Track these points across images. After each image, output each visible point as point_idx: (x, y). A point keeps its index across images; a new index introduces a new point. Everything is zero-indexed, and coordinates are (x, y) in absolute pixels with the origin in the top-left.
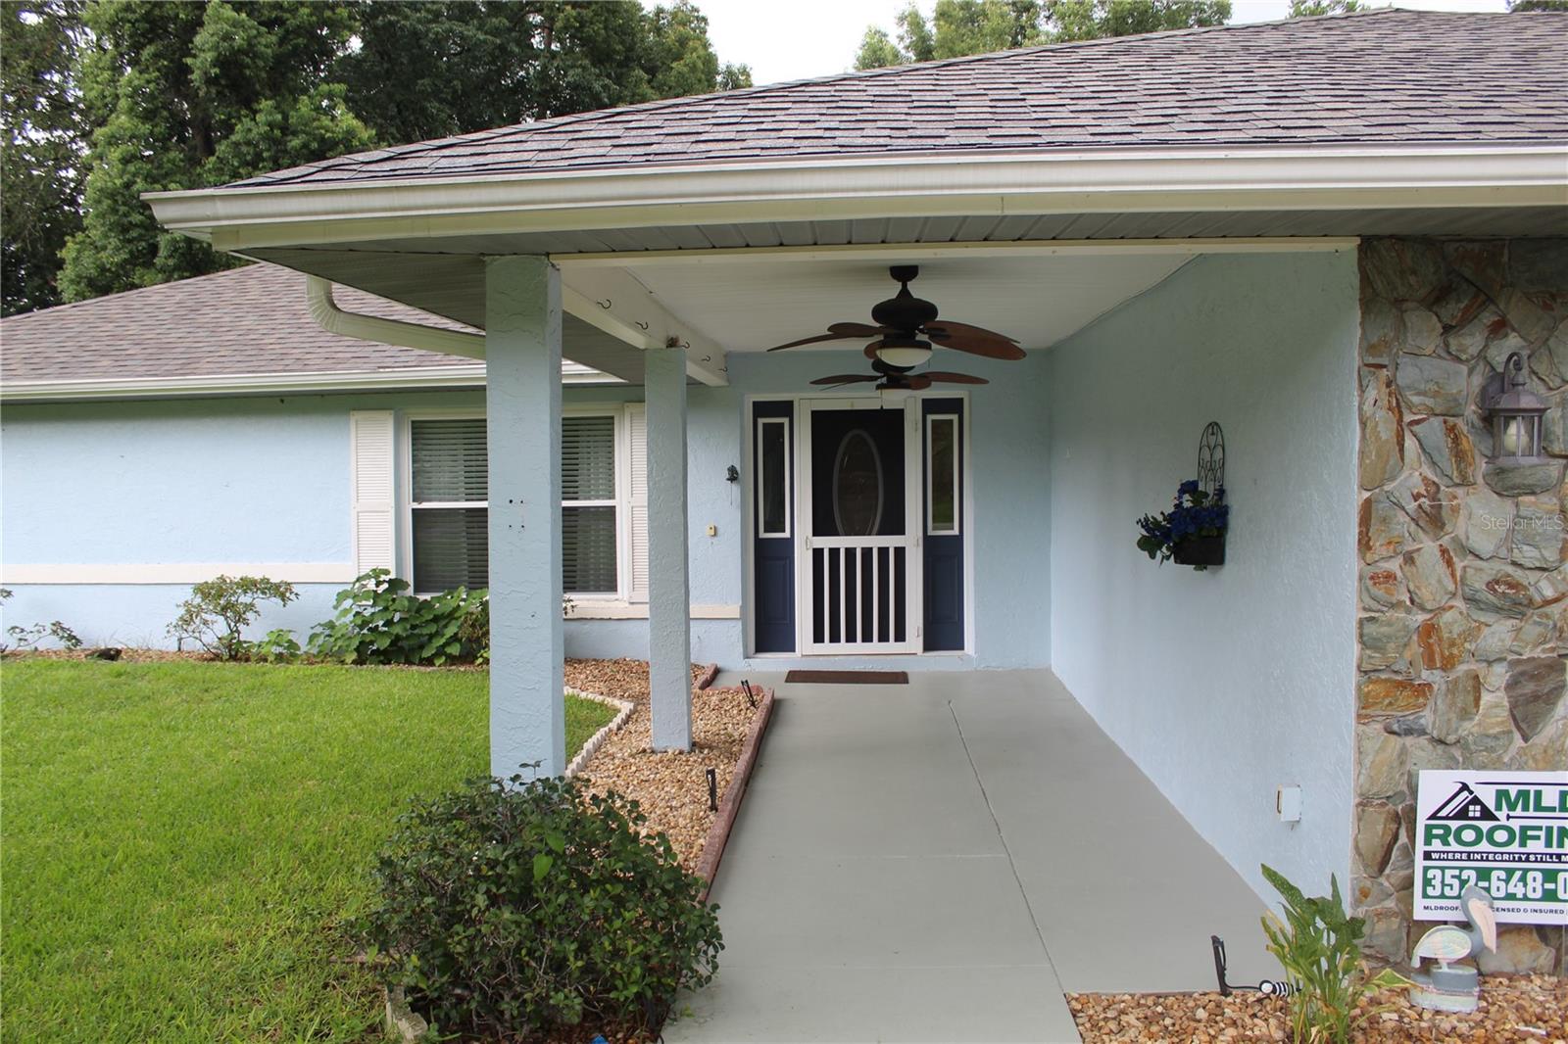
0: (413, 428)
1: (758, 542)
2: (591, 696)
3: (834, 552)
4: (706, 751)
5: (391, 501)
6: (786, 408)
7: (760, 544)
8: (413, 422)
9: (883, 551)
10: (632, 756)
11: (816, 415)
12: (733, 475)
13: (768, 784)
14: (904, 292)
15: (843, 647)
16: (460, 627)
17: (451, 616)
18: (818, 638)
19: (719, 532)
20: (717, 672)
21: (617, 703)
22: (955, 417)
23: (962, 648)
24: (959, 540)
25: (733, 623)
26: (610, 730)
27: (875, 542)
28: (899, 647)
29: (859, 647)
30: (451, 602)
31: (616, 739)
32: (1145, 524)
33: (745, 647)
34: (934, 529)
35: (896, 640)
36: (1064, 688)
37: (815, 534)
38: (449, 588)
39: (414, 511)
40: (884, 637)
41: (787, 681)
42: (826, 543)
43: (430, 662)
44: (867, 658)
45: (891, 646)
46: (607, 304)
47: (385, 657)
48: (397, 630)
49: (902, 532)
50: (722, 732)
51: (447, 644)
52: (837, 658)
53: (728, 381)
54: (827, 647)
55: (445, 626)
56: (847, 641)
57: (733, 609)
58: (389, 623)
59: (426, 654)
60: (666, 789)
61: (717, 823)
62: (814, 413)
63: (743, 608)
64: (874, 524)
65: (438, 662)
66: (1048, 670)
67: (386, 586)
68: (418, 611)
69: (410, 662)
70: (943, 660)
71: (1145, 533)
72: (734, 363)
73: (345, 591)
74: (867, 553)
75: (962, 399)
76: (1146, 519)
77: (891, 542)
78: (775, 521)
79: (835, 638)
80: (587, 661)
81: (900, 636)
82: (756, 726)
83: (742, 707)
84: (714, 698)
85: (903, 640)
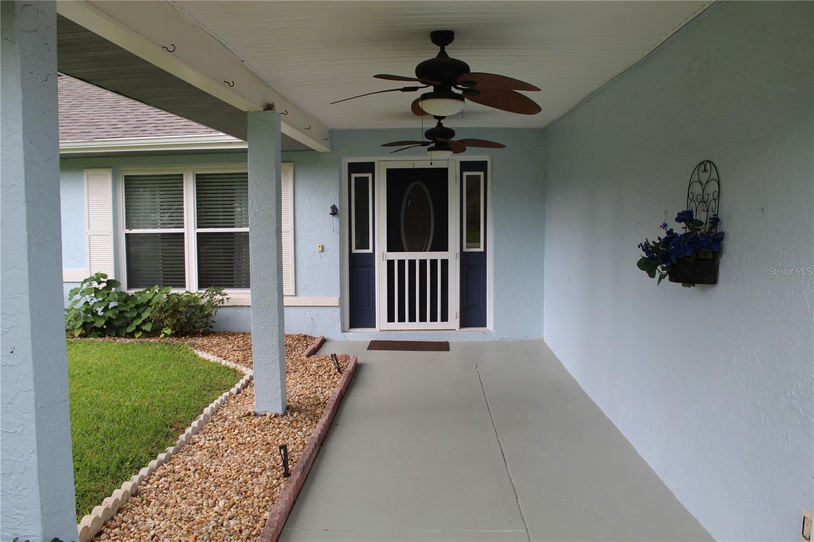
0: (125, 180)
1: (352, 256)
2: (228, 364)
3: (401, 263)
4: (295, 415)
5: (111, 229)
6: (369, 167)
7: (352, 257)
8: (125, 176)
9: (434, 262)
10: (239, 418)
11: (389, 172)
12: (334, 212)
13: (339, 445)
14: (443, 54)
15: (407, 325)
16: (151, 312)
17: (148, 304)
18: (391, 319)
19: (326, 249)
20: (324, 341)
21: (244, 369)
22: (481, 174)
23: (485, 326)
24: (483, 255)
25: (335, 309)
26: (231, 394)
27: (428, 256)
28: (444, 325)
29: (418, 325)
30: (149, 294)
31: (233, 402)
32: (646, 247)
33: (343, 324)
34: (467, 247)
35: (442, 320)
36: (554, 355)
37: (389, 250)
38: (148, 285)
39: (127, 235)
40: (434, 319)
41: (368, 349)
42: (396, 256)
43: (131, 335)
44: (423, 332)
45: (439, 324)
46: (171, 48)
47: (101, 333)
48: (110, 314)
49: (446, 249)
50: (312, 396)
51: (144, 322)
52: (402, 332)
53: (331, 148)
54: (396, 325)
55: (144, 311)
56: (410, 321)
57: (334, 300)
58: (106, 309)
59: (130, 330)
60: (256, 452)
61: (285, 491)
62: (388, 170)
63: (341, 299)
64: (428, 243)
65: (137, 336)
66: (542, 341)
67: (105, 285)
68: (125, 301)
69: (118, 336)
70: (473, 334)
71: (645, 255)
72: (334, 136)
73: (76, 288)
74: (423, 263)
75: (487, 162)
76: (647, 244)
77: (439, 256)
78: (363, 241)
79: (402, 319)
80: (238, 334)
81: (445, 318)
82: (337, 391)
83: (332, 373)
84: (314, 365)
85: (447, 320)
